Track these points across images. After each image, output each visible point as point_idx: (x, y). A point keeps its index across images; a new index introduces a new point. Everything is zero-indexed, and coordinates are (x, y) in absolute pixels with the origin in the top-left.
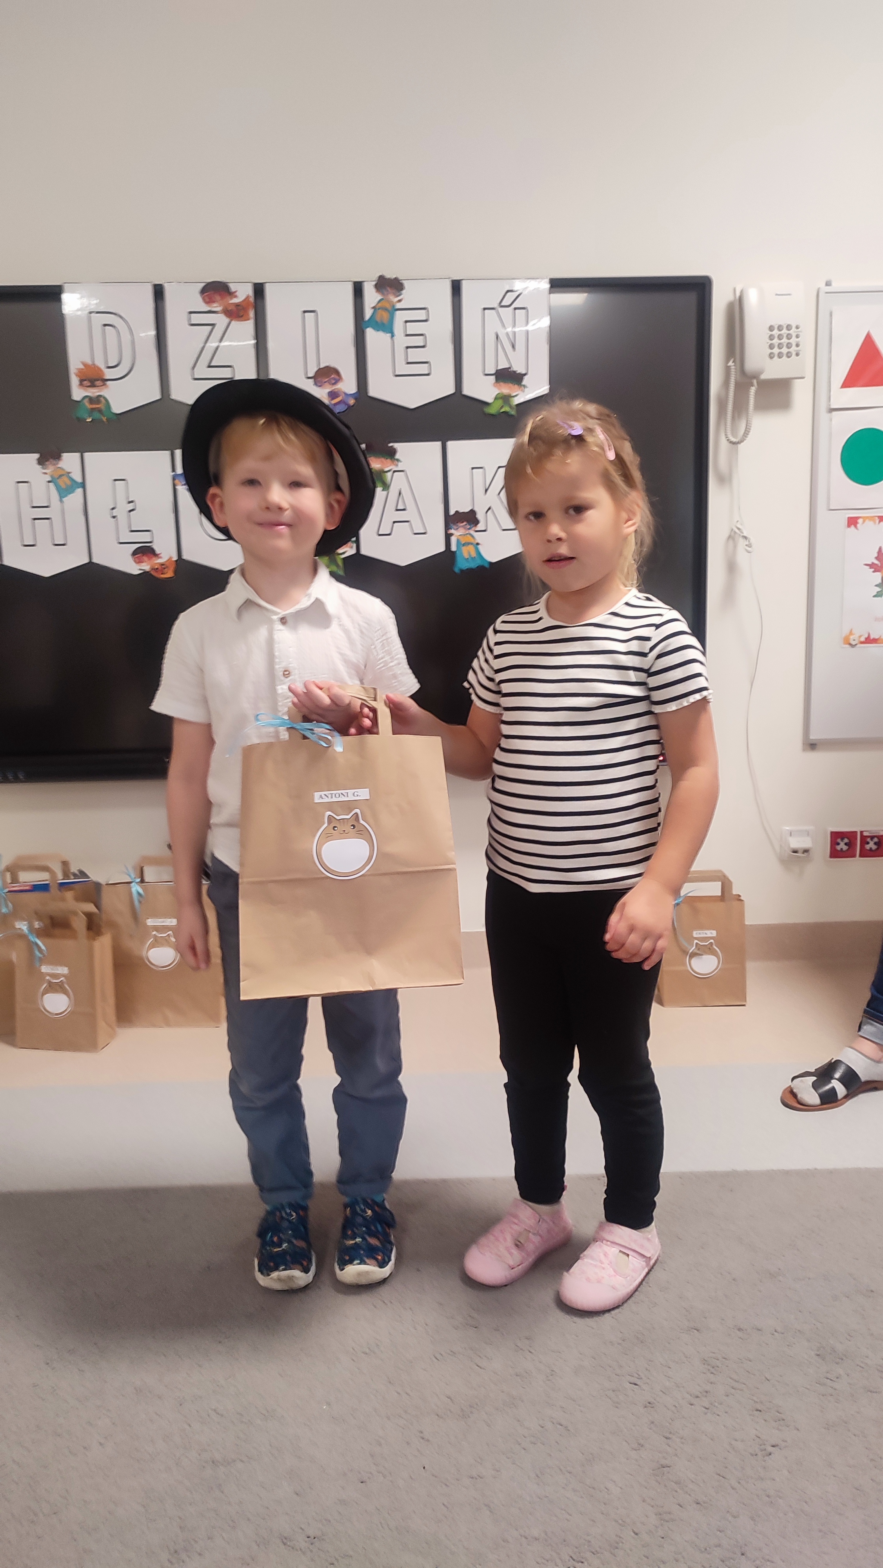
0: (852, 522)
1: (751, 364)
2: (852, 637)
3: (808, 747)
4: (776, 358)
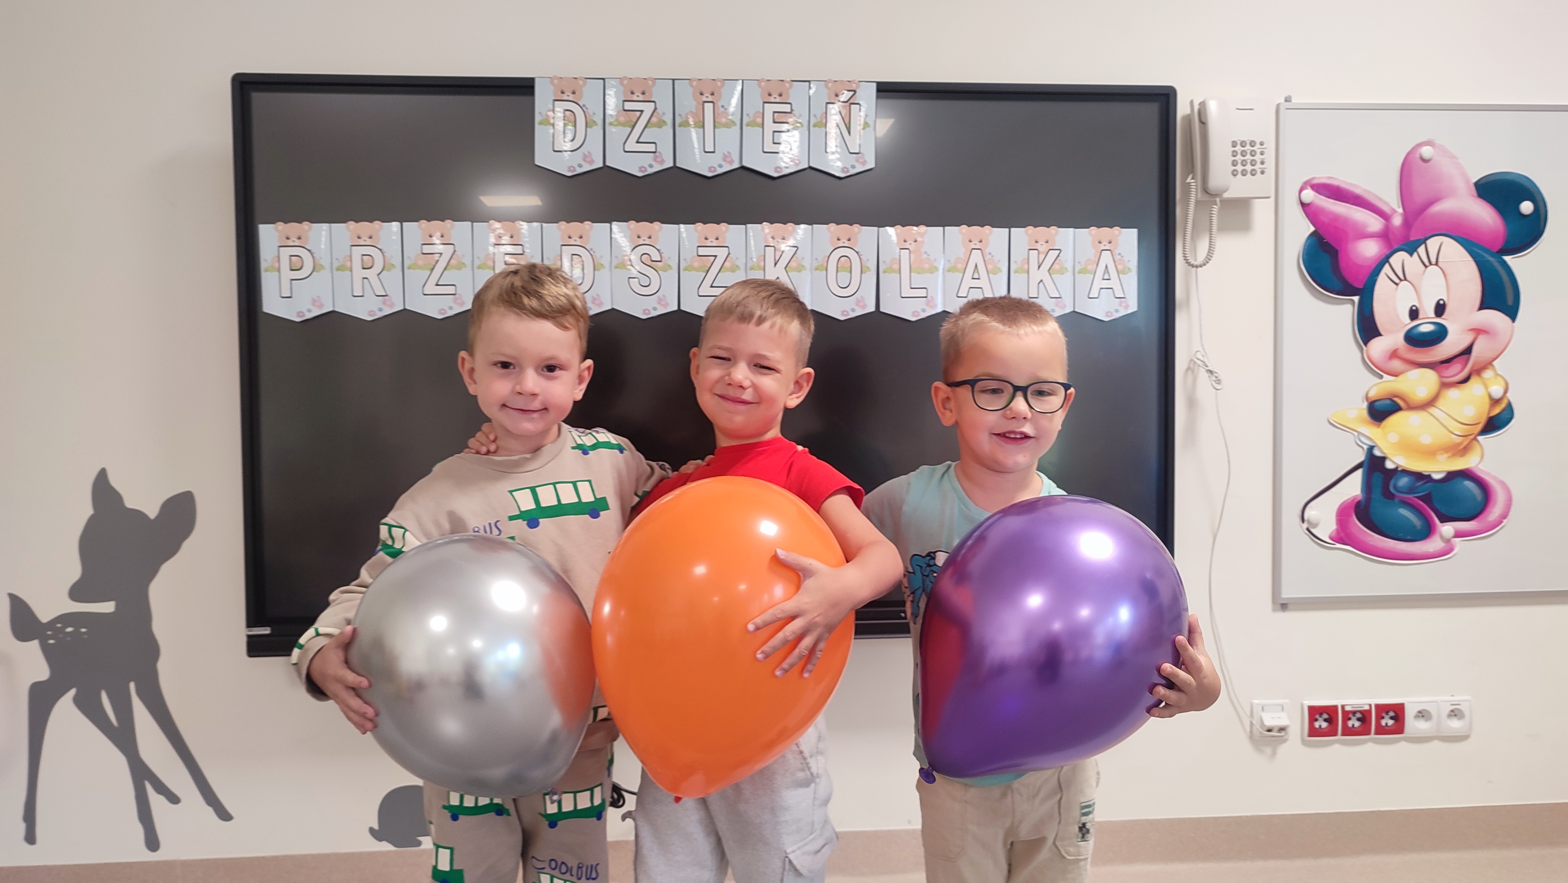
1: (1214, 182)
3: (1279, 606)
4: (1239, 175)
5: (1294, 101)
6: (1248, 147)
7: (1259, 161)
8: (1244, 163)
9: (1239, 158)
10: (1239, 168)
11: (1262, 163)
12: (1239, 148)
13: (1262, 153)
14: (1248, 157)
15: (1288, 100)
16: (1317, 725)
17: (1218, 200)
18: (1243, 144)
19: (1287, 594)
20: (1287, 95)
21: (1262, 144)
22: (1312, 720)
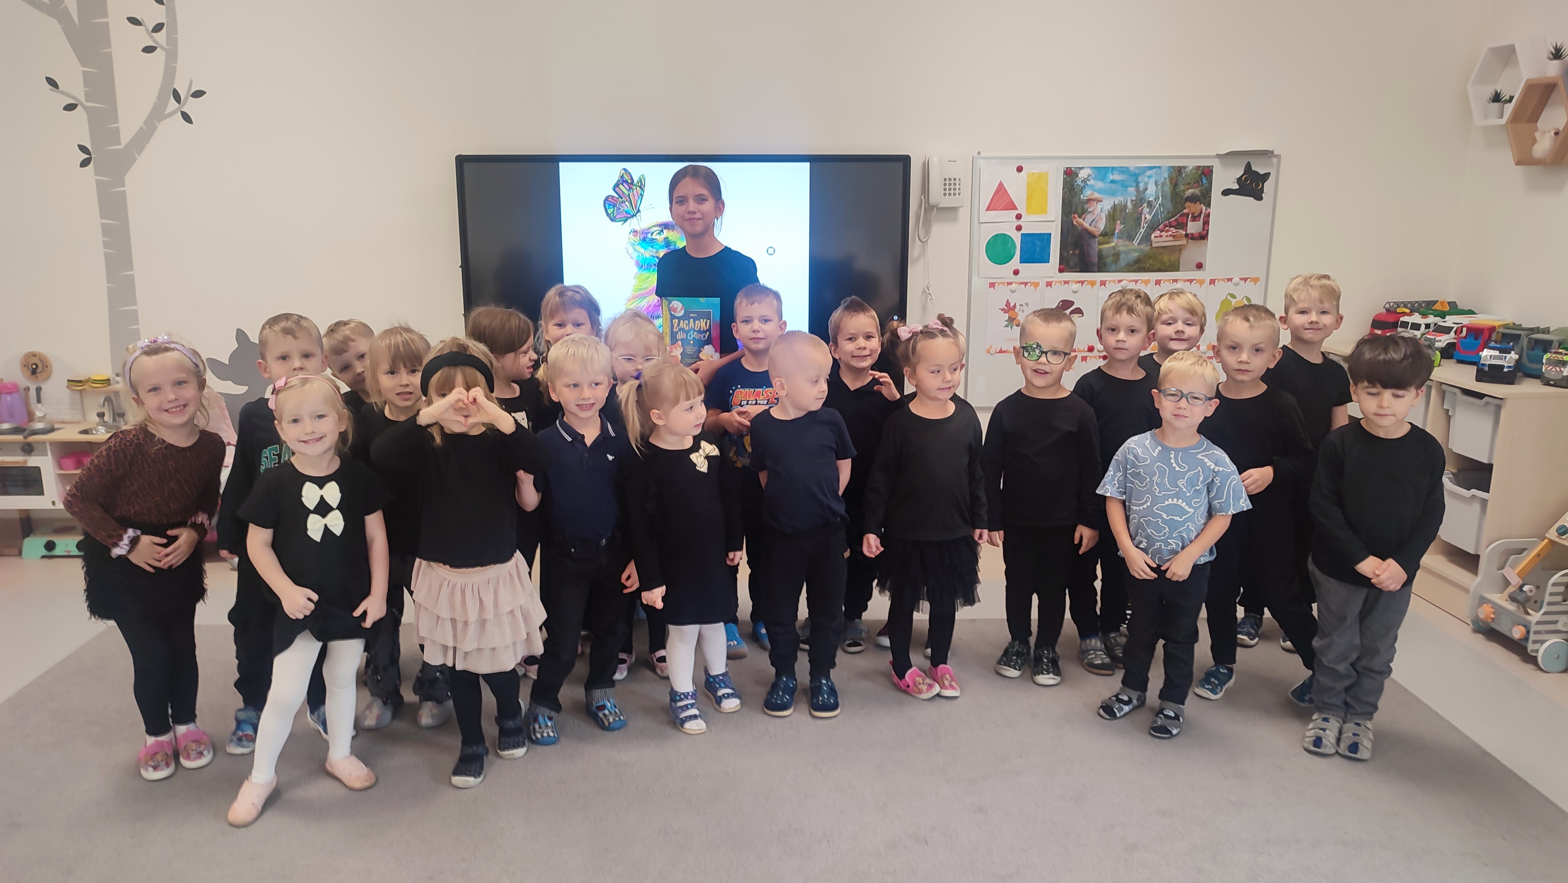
0: (992, 285)
1: (933, 200)
2: (991, 350)
4: (948, 195)
5: (982, 153)
6: (952, 182)
7: (957, 189)
8: (950, 189)
9: (947, 187)
10: (947, 192)
11: (959, 189)
12: (947, 182)
13: (959, 184)
14: (952, 187)
15: (979, 153)
17: (935, 208)
18: (950, 180)
20: (979, 150)
21: (960, 179)
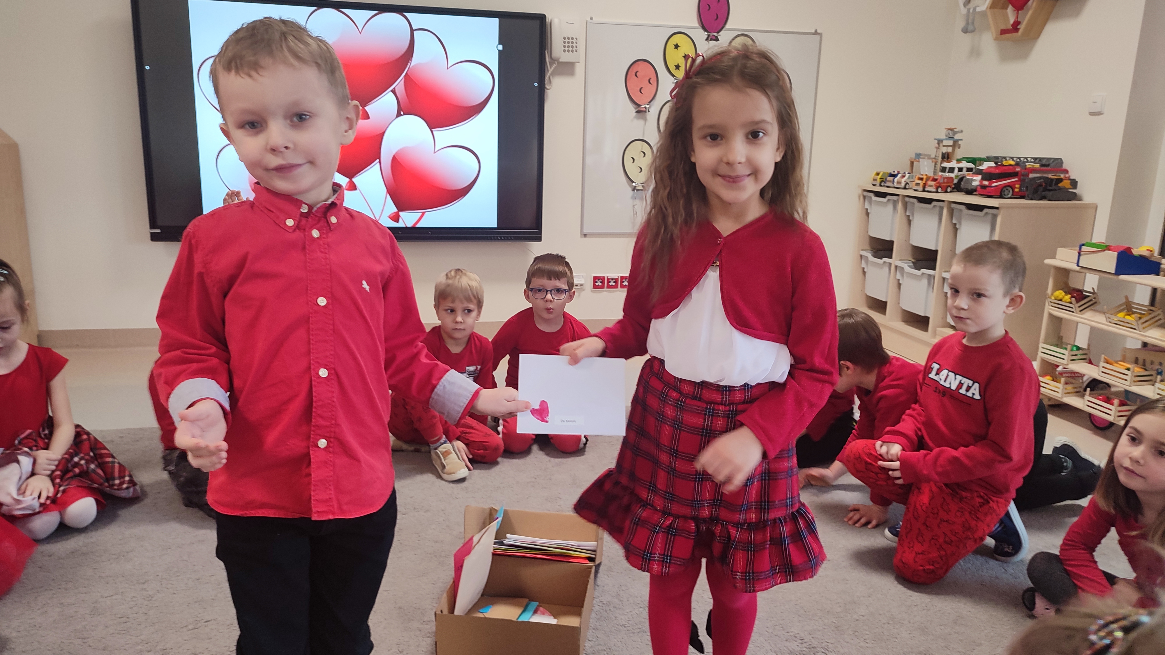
1: (555, 54)
3: (583, 236)
4: (567, 52)
5: (594, 19)
6: (570, 40)
7: (574, 47)
8: (568, 47)
9: (567, 44)
10: (567, 49)
11: (576, 47)
12: (567, 40)
13: (576, 43)
14: (571, 44)
15: (591, 19)
16: (597, 284)
17: (556, 62)
18: (568, 38)
19: (585, 231)
20: (592, 16)
21: (576, 39)
22: (595, 282)
